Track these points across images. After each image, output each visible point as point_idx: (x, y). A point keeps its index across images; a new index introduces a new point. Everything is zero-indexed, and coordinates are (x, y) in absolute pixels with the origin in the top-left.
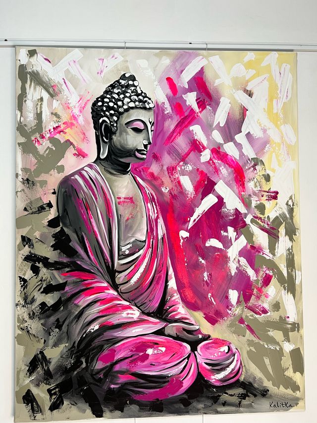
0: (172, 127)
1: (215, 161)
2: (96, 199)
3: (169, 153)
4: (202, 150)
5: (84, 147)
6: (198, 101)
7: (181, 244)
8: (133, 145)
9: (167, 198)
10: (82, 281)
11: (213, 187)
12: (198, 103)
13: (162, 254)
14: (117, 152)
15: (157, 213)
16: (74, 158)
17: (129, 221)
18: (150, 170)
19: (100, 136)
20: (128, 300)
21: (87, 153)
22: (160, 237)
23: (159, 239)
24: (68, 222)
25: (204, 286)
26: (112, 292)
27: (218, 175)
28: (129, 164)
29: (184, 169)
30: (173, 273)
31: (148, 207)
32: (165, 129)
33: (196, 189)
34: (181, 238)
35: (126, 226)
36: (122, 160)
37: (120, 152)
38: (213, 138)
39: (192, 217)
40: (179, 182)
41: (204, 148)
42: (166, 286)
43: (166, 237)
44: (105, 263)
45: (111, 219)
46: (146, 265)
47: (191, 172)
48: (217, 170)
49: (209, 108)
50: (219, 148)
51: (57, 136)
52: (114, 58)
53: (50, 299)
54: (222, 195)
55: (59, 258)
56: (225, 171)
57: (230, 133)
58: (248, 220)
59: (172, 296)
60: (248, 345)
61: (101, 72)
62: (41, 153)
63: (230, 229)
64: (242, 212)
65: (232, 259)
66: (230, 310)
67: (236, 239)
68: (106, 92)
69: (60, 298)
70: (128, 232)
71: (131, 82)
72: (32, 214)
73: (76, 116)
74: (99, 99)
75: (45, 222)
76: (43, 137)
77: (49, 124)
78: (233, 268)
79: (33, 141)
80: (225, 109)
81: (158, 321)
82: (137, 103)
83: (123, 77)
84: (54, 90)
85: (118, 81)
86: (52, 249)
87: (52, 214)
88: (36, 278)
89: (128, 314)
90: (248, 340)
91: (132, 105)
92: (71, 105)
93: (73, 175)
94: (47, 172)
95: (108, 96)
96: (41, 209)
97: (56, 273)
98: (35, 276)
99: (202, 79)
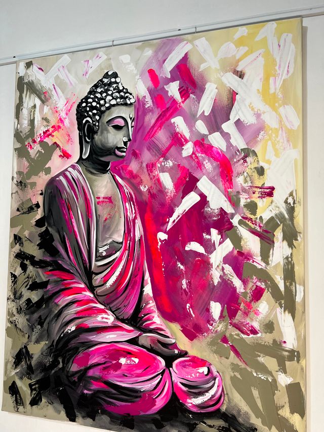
0: (153, 121)
1: (198, 155)
2: (77, 199)
3: (149, 149)
4: (184, 143)
5: (68, 148)
6: (181, 90)
7: (159, 247)
8: (113, 143)
9: (146, 197)
10: (62, 281)
11: (196, 184)
12: (180, 93)
13: (138, 257)
14: (98, 152)
15: (135, 213)
16: (60, 159)
17: (107, 221)
18: (129, 168)
19: (83, 137)
20: (103, 303)
21: (71, 155)
22: (137, 239)
23: (136, 241)
24: (52, 222)
25: (182, 295)
26: (89, 294)
27: (201, 170)
28: (109, 162)
29: (165, 165)
30: (149, 279)
31: (126, 207)
32: (146, 123)
33: (177, 186)
34: (159, 241)
35: (104, 227)
36: (102, 159)
37: (101, 151)
38: (196, 130)
39: (171, 216)
40: (158, 180)
41: (187, 141)
42: (142, 292)
43: (143, 239)
44: (83, 264)
45: (90, 219)
47: (172, 168)
48: (200, 165)
49: (193, 96)
50: (203, 140)
51: (46, 140)
52: (98, 58)
53: (35, 296)
54: (206, 193)
55: (43, 256)
56: (209, 165)
57: (216, 122)
58: (235, 221)
59: (147, 304)
61: (87, 73)
62: (33, 157)
63: (214, 232)
64: (228, 212)
65: (214, 266)
66: (212, 325)
67: (220, 243)
68: (90, 93)
69: (43, 296)
70: (106, 233)
71: (113, 80)
72: (23, 214)
73: (63, 119)
74: (84, 100)
75: (33, 222)
76: (34, 142)
77: (40, 129)
78: (216, 276)
79: (26, 145)
80: (211, 95)
81: (131, 328)
82: (118, 100)
83: (106, 75)
84: (45, 96)
85: (101, 80)
86: (38, 248)
87: (39, 214)
88: (24, 275)
89: (103, 318)
90: (232, 363)
91: (113, 102)
92: (59, 109)
93: (58, 176)
94: (37, 174)
95: (92, 96)
96: (31, 209)
97: (40, 270)
98: (23, 272)
99: (185, 66)
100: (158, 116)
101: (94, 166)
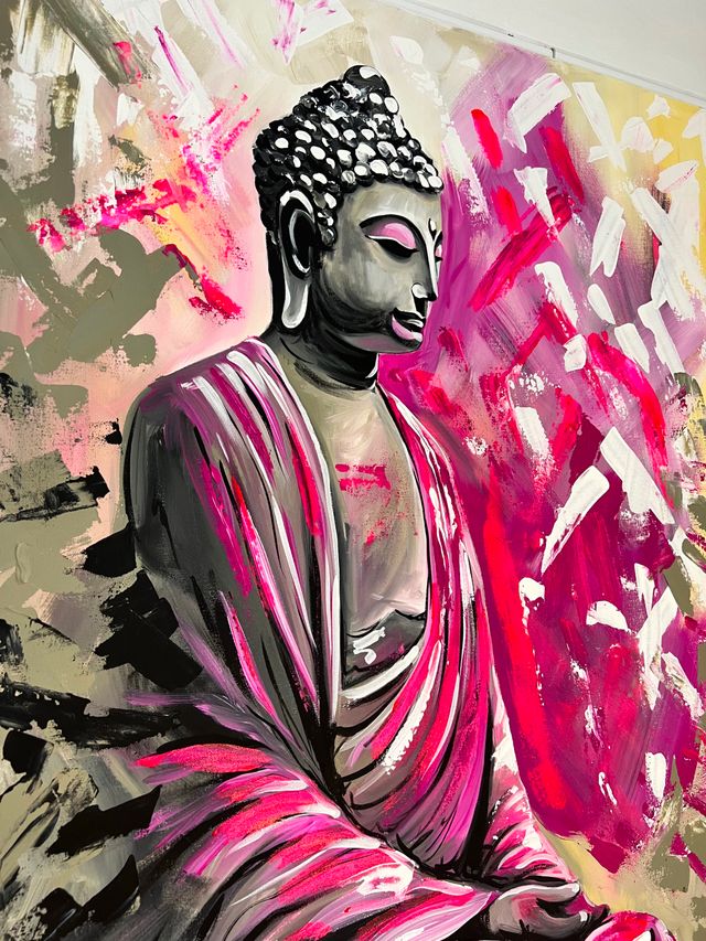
0: (491, 258)
1: (597, 372)
2: (269, 466)
3: (485, 335)
4: (567, 335)
5: (226, 279)
6: (553, 194)
7: (525, 622)
8: (384, 295)
9: (483, 473)
10: (217, 780)
11: (598, 446)
12: (552, 201)
13: (473, 657)
14: (336, 313)
15: (457, 520)
16: (193, 314)
17: (376, 547)
18: (434, 383)
19: (282, 251)
20: (376, 830)
22: (466, 601)
23: (465, 606)
24: (166, 552)
25: (586, 750)
26: (323, 809)
27: (606, 411)
28: (373, 355)
29: (526, 386)
30: (507, 720)
31: (429, 500)
32: (472, 259)
33: (557, 446)
34: (524, 604)
35: (367, 564)
36: (353, 340)
37: (348, 314)
38: (590, 306)
39: (549, 533)
40: (513, 425)
41: (572, 332)
42: (489, 764)
43: (483, 598)
44: (299, 702)
45: (318, 540)
46: (428, 697)
47: (543, 396)
48: (603, 399)
49: (579, 221)
50: (605, 334)
51: (131, 227)
53: (86, 876)
54: (620, 473)
55: (128, 694)
56: (621, 403)
57: (627, 297)
58: (677, 544)
59: (505, 797)
60: (695, 914)
61: (287, 41)
62: (67, 278)
63: (641, 571)
64: (663, 522)
65: (648, 661)
66: (651, 816)
67: (655, 600)
68: (301, 110)
69: (131, 861)
70: (373, 586)
71: (375, 98)
72: (19, 517)
73: (202, 168)
75: (75, 553)
76: (74, 222)
77: (102, 180)
78: (650, 680)
79: (33, 228)
80: (613, 233)
81: (466, 888)
82: (395, 166)
83: (353, 75)
84: (122, 58)
85: (337, 84)
86: (102, 661)
87: (106, 518)
88: (29, 790)
89: (376, 882)
91: (379, 167)
92: (182, 127)
94: (88, 355)
95: (308, 125)
96: (59, 499)
97: (113, 760)
98: (23, 780)
99: (559, 135)
100: (503, 247)
101: (324, 360)
